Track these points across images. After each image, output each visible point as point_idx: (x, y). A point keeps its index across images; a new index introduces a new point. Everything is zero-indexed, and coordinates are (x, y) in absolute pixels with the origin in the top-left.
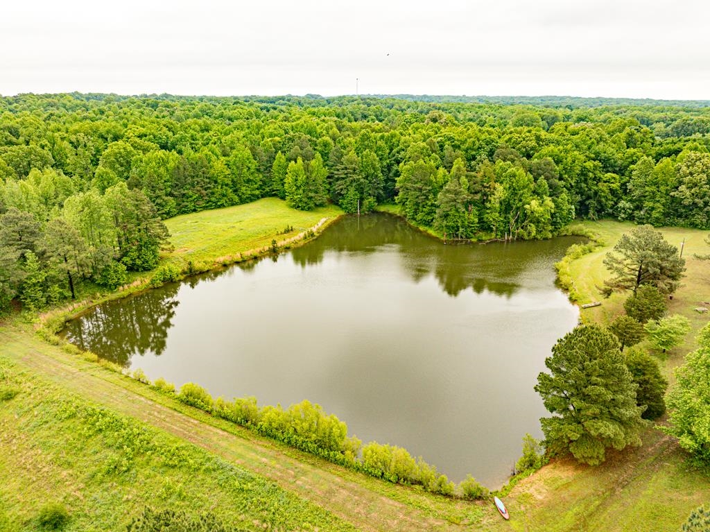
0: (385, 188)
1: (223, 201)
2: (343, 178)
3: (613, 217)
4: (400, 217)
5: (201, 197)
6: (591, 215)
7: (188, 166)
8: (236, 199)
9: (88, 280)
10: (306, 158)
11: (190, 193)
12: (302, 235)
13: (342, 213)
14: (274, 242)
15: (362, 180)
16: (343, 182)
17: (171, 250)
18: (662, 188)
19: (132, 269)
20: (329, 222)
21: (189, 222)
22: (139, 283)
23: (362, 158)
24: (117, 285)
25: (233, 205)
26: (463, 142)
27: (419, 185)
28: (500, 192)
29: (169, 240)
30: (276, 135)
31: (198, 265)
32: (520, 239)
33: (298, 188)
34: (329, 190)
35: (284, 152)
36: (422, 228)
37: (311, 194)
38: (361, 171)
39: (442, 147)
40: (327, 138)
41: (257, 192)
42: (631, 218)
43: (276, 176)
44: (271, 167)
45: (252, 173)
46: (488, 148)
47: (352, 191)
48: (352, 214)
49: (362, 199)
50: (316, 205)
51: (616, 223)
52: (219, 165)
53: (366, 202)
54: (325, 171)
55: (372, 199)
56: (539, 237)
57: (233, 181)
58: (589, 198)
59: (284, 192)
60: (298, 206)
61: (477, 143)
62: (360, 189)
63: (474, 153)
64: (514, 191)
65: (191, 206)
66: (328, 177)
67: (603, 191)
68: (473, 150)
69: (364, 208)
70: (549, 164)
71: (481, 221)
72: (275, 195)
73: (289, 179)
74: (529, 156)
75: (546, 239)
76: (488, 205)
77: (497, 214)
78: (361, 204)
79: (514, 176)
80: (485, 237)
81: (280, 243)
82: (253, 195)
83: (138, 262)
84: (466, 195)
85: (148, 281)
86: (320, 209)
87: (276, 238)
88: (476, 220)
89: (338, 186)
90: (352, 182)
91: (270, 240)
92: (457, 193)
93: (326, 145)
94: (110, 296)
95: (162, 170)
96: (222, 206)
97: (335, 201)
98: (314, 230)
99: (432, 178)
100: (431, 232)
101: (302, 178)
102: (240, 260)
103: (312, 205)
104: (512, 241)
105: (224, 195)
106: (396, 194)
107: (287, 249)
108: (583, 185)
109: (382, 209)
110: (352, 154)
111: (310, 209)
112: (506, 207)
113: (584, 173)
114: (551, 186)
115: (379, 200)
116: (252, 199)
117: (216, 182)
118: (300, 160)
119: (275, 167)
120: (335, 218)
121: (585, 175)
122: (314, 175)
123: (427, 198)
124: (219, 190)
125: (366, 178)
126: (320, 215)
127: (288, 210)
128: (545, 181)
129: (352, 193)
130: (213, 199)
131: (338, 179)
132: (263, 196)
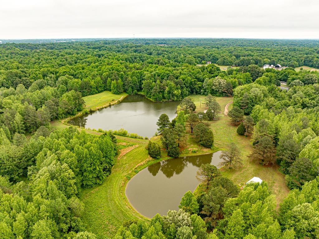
0: (139, 87)
1: (94, 93)
2: (127, 85)
3: (200, 94)
4: (144, 95)
5: (88, 92)
6: (194, 94)
7: (84, 83)
8: (97, 92)
9: (69, 113)
10: (117, 80)
11: (85, 91)
12: (117, 101)
13: (127, 95)
14: (110, 103)
15: (133, 85)
16: (127, 86)
17: (85, 106)
18: (210, 86)
19: (78, 111)
20: (124, 97)
21: (86, 99)
22: (80, 114)
23: (133, 79)
24: (75, 114)
25: (96, 93)
26: (161, 74)
27: (148, 87)
28: (167, 89)
29: (85, 104)
30: (107, 72)
31: (92, 110)
32: (173, 101)
33: (115, 88)
34: (123, 88)
35: (110, 77)
36: (149, 99)
37: (118, 90)
38: (133, 83)
39: (155, 75)
40: (122, 73)
41: (103, 89)
42: (204, 94)
43: (108, 85)
44: (106, 82)
45: (101, 84)
46: (167, 76)
47: (130, 88)
48: (130, 95)
49: (133, 91)
50: (120, 93)
51: (201, 95)
52: (92, 83)
53: (134, 92)
54: (122, 83)
55: (136, 91)
56: (178, 100)
57: (96, 87)
58: (193, 89)
59: (111, 89)
60: (115, 93)
61: (164, 74)
62: (132, 88)
63: (163, 77)
64: (171, 88)
65: (86, 94)
66: (123, 84)
67: (197, 87)
68: (163, 76)
69: (133, 93)
70: (181, 81)
71: (163, 96)
72: (108, 90)
73: (112, 86)
74: (177, 78)
75: (180, 100)
76: (165, 92)
77: (167, 95)
78: (133, 92)
79: (171, 84)
80: (164, 100)
81: (111, 104)
82: (102, 90)
83: (79, 109)
84: (159, 90)
85: (82, 113)
86: (121, 94)
87: (110, 102)
88: (162, 96)
89: (126, 87)
90: (130, 86)
91: (109, 103)
92: (156, 90)
93: (122, 75)
94: (74, 117)
95: (78, 85)
96: (94, 94)
97: (125, 91)
98: (120, 100)
99: (151, 85)
100: (151, 99)
101: (116, 86)
102: (102, 108)
103: (119, 93)
104: (171, 101)
105: (94, 91)
106: (142, 89)
107: (113, 105)
108: (191, 86)
109: (139, 93)
110: (130, 78)
111: (118, 94)
112: (169, 92)
113: (191, 83)
114: (181, 87)
115: (138, 91)
116: (101, 91)
117: (92, 87)
118: (115, 81)
119: (108, 82)
120: (125, 96)
121: (192, 83)
122: (119, 84)
123: (150, 91)
124: (93, 90)
125: (134, 85)
126: (121, 95)
127: (112, 95)
128: (179, 86)
129: (130, 89)
130: (91, 92)
131: (126, 85)
132: (105, 90)
